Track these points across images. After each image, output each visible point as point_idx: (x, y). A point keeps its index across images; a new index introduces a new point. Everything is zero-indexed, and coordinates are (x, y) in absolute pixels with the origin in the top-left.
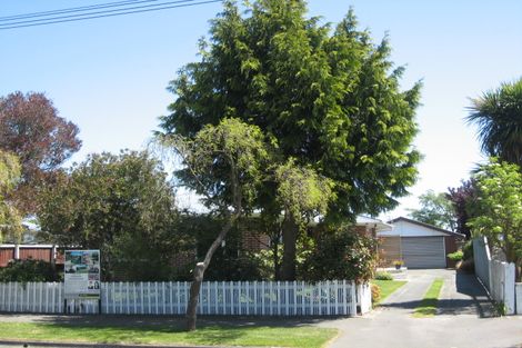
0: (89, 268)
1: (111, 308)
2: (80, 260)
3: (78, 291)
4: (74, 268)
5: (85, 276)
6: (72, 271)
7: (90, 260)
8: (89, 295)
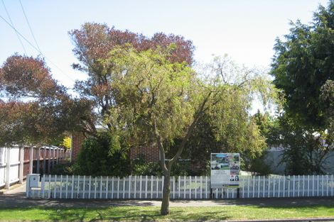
0: (231, 166)
1: (246, 194)
2: (223, 160)
3: (222, 182)
4: (219, 166)
5: (228, 172)
6: (217, 168)
7: (231, 160)
8: (230, 185)
